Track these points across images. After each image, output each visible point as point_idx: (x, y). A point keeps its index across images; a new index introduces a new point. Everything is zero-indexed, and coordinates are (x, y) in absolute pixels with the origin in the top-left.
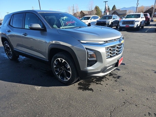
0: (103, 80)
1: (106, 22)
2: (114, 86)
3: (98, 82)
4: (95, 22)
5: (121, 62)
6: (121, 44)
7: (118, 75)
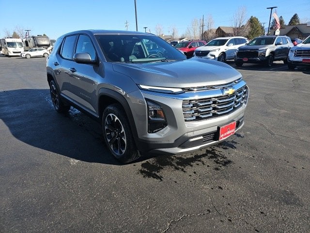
0: (192, 163)
1: (257, 51)
2: (207, 177)
3: (180, 167)
4: (235, 50)
5: (229, 132)
6: (227, 96)
7: (229, 159)
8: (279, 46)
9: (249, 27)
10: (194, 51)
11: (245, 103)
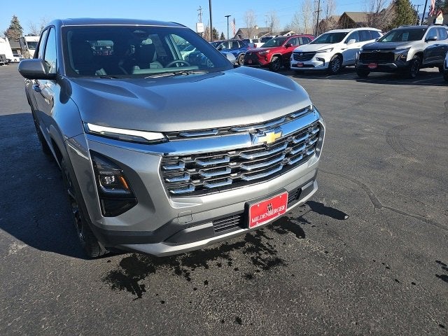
0: (209, 262)
1: (393, 51)
3: (185, 268)
4: (357, 50)
5: (271, 213)
6: (265, 147)
7: (278, 256)
8: (431, 44)
9: (393, 12)
10: (291, 53)
11: (318, 154)
